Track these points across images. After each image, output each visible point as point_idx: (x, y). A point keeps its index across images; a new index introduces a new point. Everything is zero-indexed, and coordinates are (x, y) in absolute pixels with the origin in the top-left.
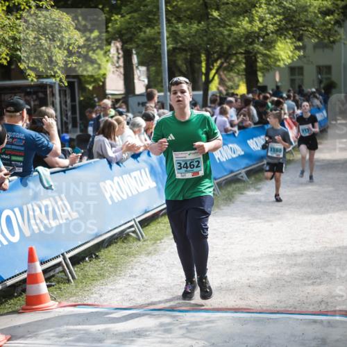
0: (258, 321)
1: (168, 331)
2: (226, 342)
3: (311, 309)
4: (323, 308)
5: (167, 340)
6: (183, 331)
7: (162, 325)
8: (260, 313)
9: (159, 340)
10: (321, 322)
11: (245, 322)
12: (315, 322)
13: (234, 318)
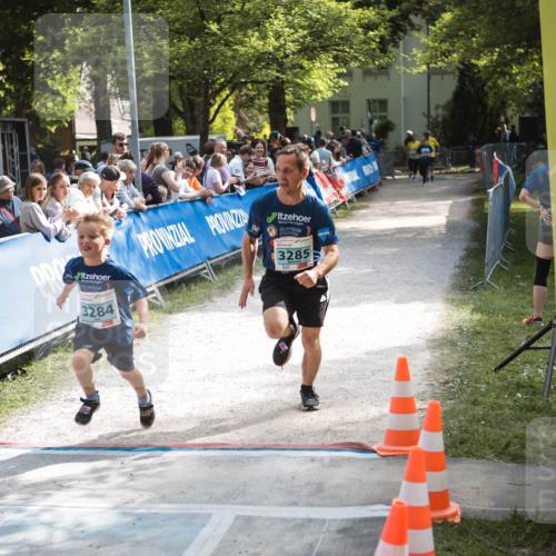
0: (233, 461)
1: (100, 479)
2: (182, 492)
3: (311, 442)
4: (328, 440)
5: (98, 492)
6: (122, 480)
7: (95, 471)
8: (239, 449)
9: (86, 492)
10: (322, 459)
11: (215, 462)
12: (313, 460)
13: (201, 458)
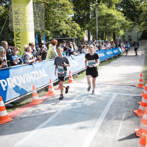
0: (116, 87)
3: (126, 85)
4: (129, 85)
6: (100, 88)
10: (128, 87)
12: (127, 87)
13: (111, 86)
